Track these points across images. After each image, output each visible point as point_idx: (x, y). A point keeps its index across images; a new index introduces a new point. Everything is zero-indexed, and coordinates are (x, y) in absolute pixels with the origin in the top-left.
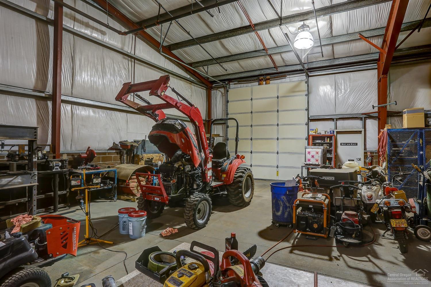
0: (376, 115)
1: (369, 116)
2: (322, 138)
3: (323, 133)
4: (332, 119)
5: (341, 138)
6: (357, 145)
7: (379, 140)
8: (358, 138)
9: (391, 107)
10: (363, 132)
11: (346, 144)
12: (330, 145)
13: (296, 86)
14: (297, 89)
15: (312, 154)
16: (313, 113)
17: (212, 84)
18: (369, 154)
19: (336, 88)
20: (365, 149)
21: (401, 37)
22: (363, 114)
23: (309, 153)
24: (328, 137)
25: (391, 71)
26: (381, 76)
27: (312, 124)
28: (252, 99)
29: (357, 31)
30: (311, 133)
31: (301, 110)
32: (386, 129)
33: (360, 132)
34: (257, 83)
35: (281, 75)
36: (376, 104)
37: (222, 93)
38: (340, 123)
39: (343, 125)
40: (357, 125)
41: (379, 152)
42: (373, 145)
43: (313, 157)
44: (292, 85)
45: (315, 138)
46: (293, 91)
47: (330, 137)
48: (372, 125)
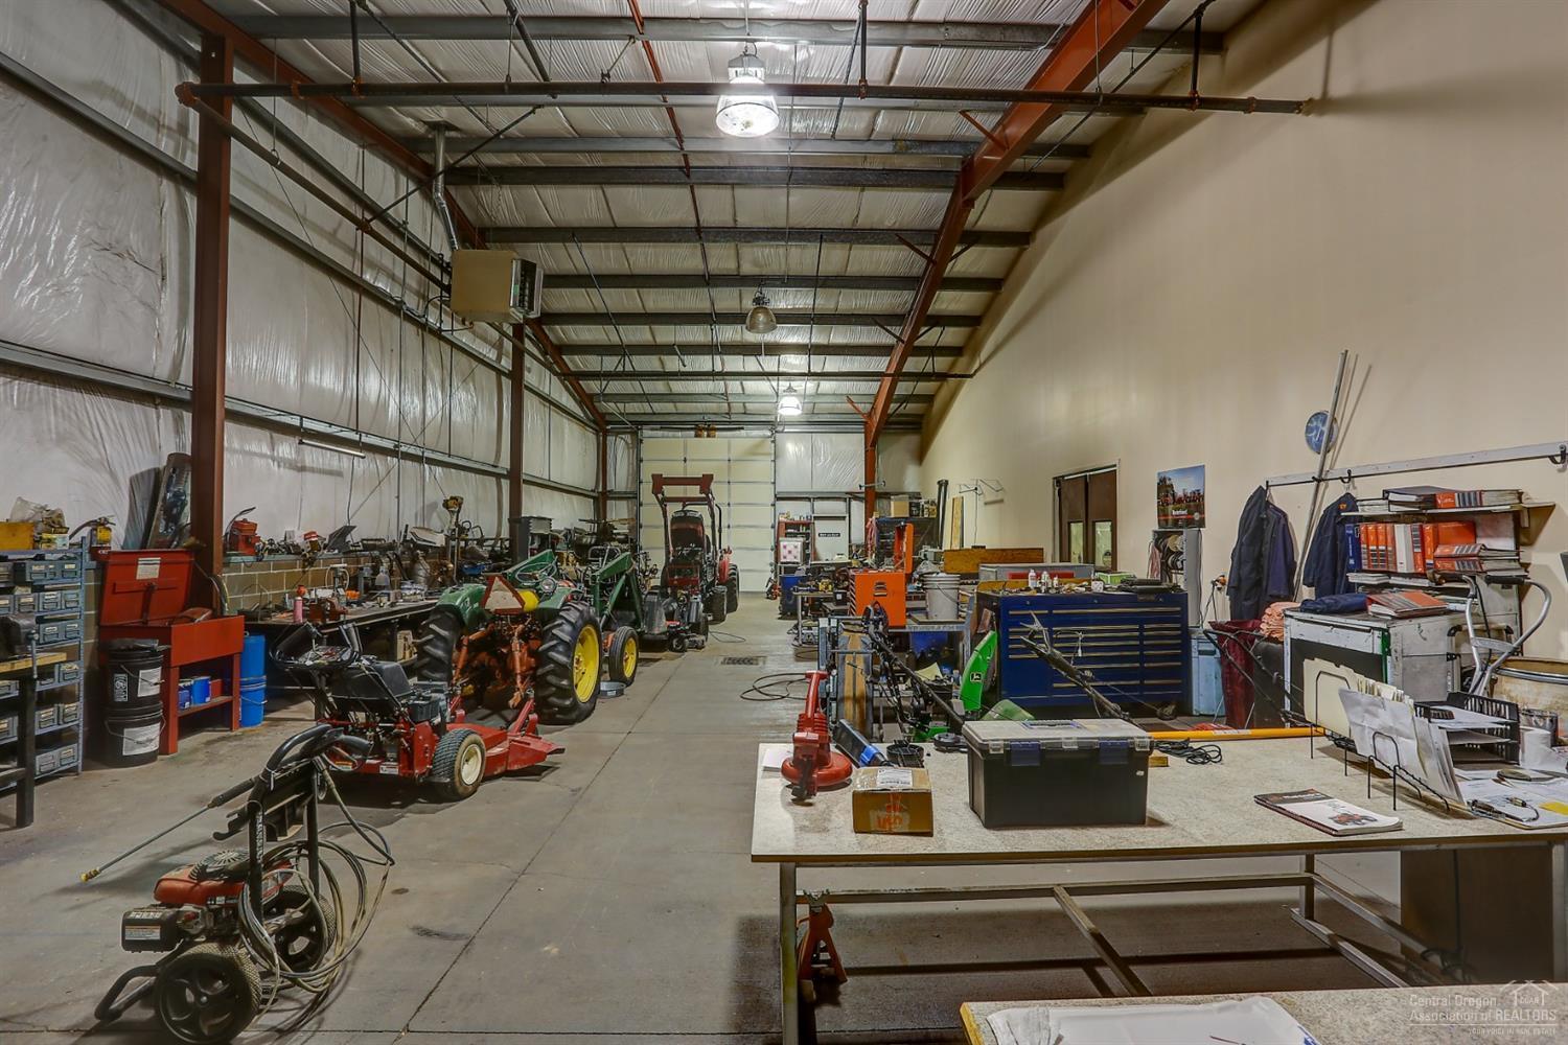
0: (863, 495)
1: (853, 496)
2: (796, 525)
3: (797, 519)
4: (809, 499)
5: (820, 527)
6: (839, 535)
7: (867, 530)
8: (841, 527)
9: (879, 487)
10: (847, 518)
11: (827, 535)
12: (807, 536)
13: (757, 446)
14: (760, 450)
15: (788, 548)
16: (783, 487)
17: (608, 425)
18: (854, 548)
19: (813, 453)
20: (850, 541)
21: (893, 406)
22: (847, 493)
23: (785, 547)
24: (803, 525)
25: (881, 440)
26: (869, 448)
27: (779, 503)
28: (685, 460)
29: (844, 392)
30: (782, 519)
31: (766, 483)
32: (874, 517)
33: (844, 518)
34: (693, 433)
35: (739, 426)
36: (863, 484)
37: (626, 443)
38: (818, 504)
39: (823, 507)
40: (838, 507)
41: (866, 545)
42: (859, 536)
43: (790, 552)
44: (750, 443)
45: (788, 526)
46: (754, 452)
47: (807, 525)
48: (858, 508)
